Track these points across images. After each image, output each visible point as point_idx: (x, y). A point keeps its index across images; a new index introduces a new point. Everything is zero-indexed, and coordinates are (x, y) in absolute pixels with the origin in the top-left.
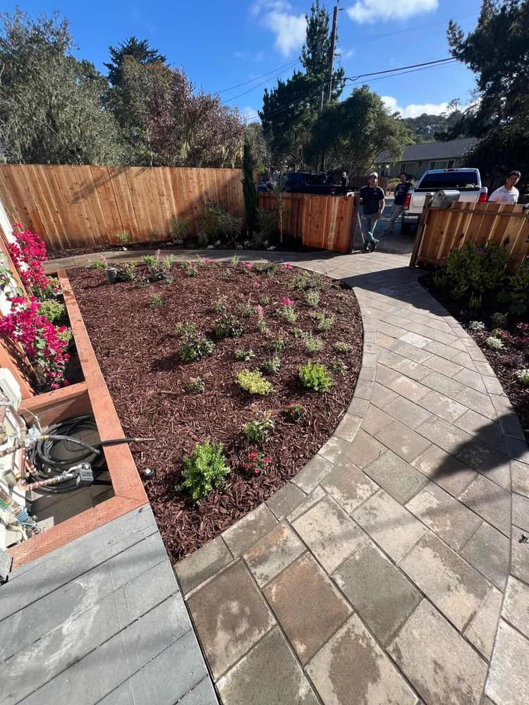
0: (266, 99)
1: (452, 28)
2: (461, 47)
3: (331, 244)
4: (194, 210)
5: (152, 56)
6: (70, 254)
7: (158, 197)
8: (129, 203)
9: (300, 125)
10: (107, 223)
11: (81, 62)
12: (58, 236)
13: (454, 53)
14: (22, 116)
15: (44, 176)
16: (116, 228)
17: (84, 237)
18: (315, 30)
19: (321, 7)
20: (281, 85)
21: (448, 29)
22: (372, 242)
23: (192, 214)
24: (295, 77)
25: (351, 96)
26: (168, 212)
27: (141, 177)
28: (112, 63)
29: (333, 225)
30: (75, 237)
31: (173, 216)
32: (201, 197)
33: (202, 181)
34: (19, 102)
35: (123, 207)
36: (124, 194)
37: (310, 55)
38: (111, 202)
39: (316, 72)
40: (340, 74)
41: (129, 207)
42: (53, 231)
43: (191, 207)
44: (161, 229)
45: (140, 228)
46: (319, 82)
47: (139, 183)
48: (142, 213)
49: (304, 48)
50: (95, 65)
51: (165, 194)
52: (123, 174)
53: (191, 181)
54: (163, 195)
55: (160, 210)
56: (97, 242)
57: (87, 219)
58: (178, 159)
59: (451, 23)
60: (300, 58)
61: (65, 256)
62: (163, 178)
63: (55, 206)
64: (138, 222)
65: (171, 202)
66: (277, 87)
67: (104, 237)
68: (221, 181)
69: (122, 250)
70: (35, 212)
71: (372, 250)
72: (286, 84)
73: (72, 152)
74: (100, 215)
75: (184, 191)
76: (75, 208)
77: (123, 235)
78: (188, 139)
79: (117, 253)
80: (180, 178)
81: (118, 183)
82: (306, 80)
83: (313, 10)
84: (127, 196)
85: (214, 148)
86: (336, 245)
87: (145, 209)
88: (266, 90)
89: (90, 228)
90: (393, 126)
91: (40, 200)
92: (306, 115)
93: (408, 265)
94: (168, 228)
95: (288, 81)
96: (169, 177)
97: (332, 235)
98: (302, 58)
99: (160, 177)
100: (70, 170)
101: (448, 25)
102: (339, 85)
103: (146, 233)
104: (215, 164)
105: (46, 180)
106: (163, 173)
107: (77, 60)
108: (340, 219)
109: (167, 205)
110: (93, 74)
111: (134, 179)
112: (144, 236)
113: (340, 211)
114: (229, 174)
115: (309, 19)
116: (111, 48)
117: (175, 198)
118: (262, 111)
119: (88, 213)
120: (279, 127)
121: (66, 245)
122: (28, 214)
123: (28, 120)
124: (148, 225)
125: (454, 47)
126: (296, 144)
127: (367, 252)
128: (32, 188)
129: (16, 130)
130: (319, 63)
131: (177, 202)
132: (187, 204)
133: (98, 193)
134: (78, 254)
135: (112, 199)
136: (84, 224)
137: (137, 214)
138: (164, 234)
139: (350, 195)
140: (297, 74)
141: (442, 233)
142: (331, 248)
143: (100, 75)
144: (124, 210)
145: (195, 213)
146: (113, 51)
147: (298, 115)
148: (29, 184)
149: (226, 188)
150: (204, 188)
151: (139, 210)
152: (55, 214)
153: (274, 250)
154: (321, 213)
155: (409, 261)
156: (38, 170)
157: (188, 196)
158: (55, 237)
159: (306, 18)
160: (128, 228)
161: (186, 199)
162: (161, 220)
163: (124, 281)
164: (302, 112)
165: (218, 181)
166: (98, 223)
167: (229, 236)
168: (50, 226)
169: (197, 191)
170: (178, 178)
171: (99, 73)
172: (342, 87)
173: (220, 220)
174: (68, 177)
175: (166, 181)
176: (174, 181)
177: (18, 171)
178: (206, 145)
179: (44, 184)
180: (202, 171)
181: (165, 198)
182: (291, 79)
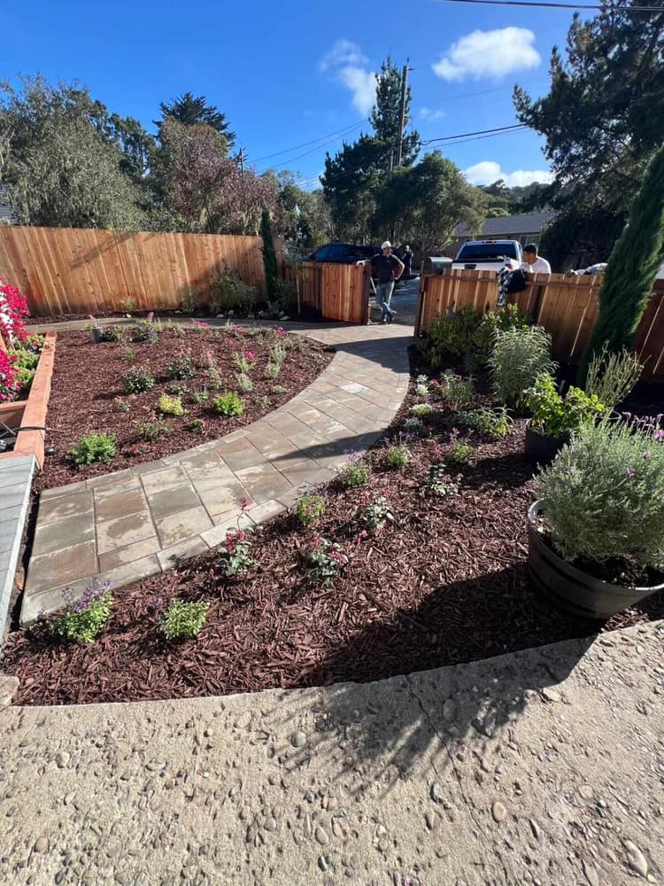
0: (328, 163)
1: (517, 93)
2: (529, 112)
3: (347, 315)
4: (211, 279)
5: (209, 113)
6: (69, 319)
7: (169, 264)
8: (136, 269)
9: (367, 192)
10: (111, 288)
11: (125, 120)
12: (58, 300)
13: (522, 119)
14: (32, 179)
15: (45, 238)
16: (121, 295)
17: (86, 302)
18: (387, 89)
19: (392, 65)
20: (347, 148)
21: (513, 93)
22: (389, 313)
23: (208, 282)
24: (362, 141)
25: (422, 162)
26: (180, 279)
27: (150, 242)
28: (162, 120)
29: (348, 294)
30: (76, 301)
31: (186, 283)
32: (217, 266)
33: (219, 248)
34: (28, 165)
35: (129, 272)
36: (131, 259)
37: (381, 116)
38: (117, 267)
39: (387, 135)
40: (414, 138)
41: (136, 272)
42: (52, 295)
43: (207, 275)
44: (172, 298)
45: (149, 296)
46: (389, 146)
47: (148, 249)
48: (151, 279)
49: (374, 108)
50: (141, 124)
51: (177, 260)
52: (131, 239)
53: (206, 248)
54: (175, 262)
55: (171, 277)
56: (100, 307)
57: (90, 284)
58: (196, 225)
59: (516, 88)
60: (369, 119)
61: (63, 320)
62: (174, 243)
63: (55, 268)
64: (146, 290)
65: (183, 270)
66: (342, 150)
67: (107, 303)
68: (241, 249)
69: (126, 317)
70: (34, 275)
71: (390, 322)
72: (353, 147)
73: (85, 216)
74: (104, 279)
75: (199, 256)
76: (77, 271)
77: (128, 302)
78: (205, 205)
79: (119, 320)
80: (194, 244)
81: (124, 248)
82: (374, 144)
83: (383, 68)
84: (134, 261)
85: (233, 214)
86: (351, 316)
87: (154, 276)
88: (327, 154)
89: (93, 293)
90: (470, 195)
91: (40, 262)
92: (373, 182)
93: (413, 335)
94: (180, 296)
95: (355, 144)
96: (181, 243)
97: (347, 305)
98: (372, 120)
99: (172, 243)
100: (74, 233)
101: (513, 90)
102: (414, 150)
103: (155, 301)
104: (236, 231)
105: (47, 242)
106: (175, 240)
107: (121, 117)
108: (353, 288)
109: (178, 273)
110: (139, 133)
111: (142, 244)
112: (152, 304)
113: (353, 280)
114: (249, 241)
115: (379, 78)
116: (162, 105)
117: (188, 265)
118: (323, 176)
119: (91, 278)
120: (341, 194)
121: (65, 309)
122: (26, 276)
123: (39, 183)
124: (158, 293)
125: (521, 113)
126: (363, 214)
127: (384, 323)
128: (32, 251)
129: (25, 192)
130: (390, 125)
131: (190, 270)
132: (202, 272)
133: (103, 257)
134: (79, 319)
135: (118, 264)
136: (85, 288)
137: (145, 280)
138: (175, 302)
139: (361, 264)
140: (364, 136)
141: (438, 300)
142: (347, 319)
143: (147, 134)
144: (132, 275)
145: (211, 282)
146: (164, 108)
147: (364, 182)
148: (30, 245)
149: (245, 257)
150: (221, 255)
151: (147, 275)
152: (55, 277)
153: (287, 320)
154: (336, 282)
155: (413, 331)
156: (40, 233)
157: (204, 264)
158: (54, 302)
159: (376, 76)
160: (134, 295)
161: (200, 267)
162: (171, 287)
163: (110, 341)
164: (369, 178)
165: (237, 249)
166: (102, 288)
167: (243, 305)
168: (49, 289)
169: (213, 259)
170: (191, 245)
171: (145, 132)
172: (417, 151)
173: (233, 289)
174: (71, 240)
175: (178, 247)
176: (187, 248)
177: (19, 233)
178: (223, 211)
179: (44, 246)
180: (219, 237)
181: (177, 265)
182: (357, 142)
